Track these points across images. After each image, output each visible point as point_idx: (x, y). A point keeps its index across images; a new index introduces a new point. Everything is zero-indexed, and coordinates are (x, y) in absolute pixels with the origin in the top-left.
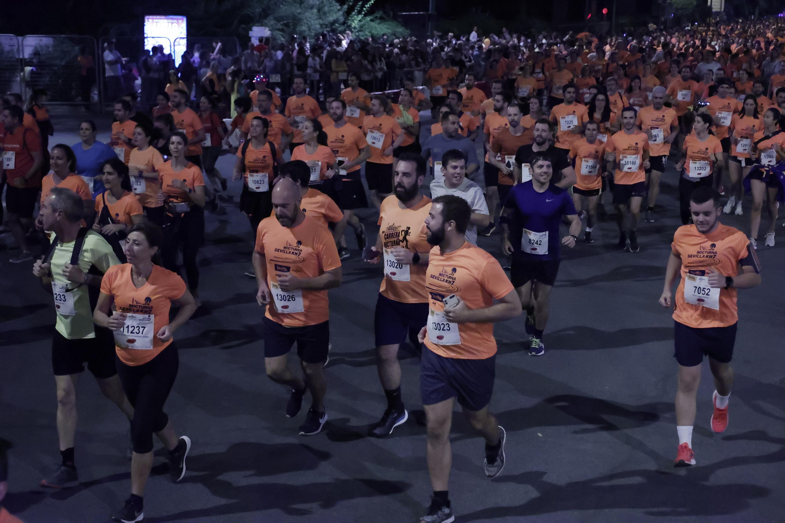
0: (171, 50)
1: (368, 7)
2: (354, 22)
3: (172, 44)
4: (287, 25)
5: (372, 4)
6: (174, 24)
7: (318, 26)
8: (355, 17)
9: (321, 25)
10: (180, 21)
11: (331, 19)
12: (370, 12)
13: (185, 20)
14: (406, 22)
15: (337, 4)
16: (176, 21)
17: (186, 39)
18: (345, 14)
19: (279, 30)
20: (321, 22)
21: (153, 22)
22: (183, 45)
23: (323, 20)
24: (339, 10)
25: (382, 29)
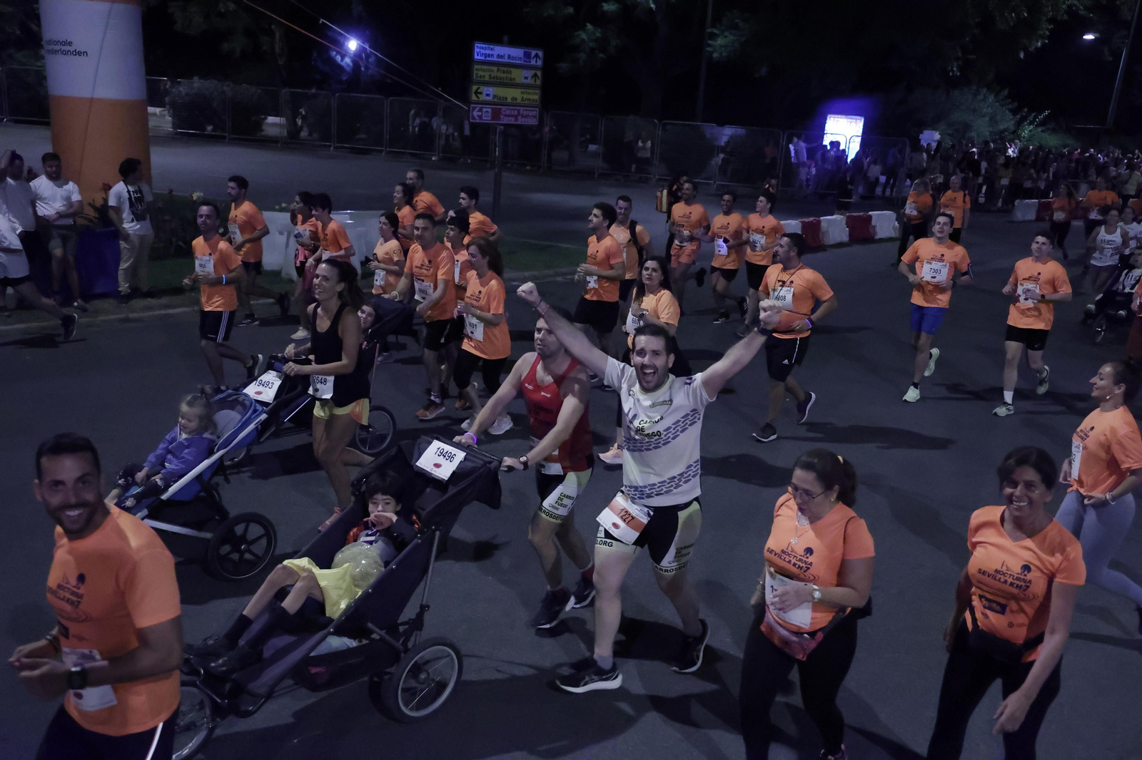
0: (846, 147)
1: (1041, 118)
2: (1025, 132)
3: (849, 141)
4: (957, 131)
5: (1046, 115)
6: (852, 123)
7: (988, 133)
8: (1027, 127)
9: (991, 133)
10: (858, 121)
11: (1002, 127)
12: (1042, 123)
13: (863, 120)
14: (1079, 135)
15: (1010, 114)
16: (854, 121)
17: (861, 137)
18: (1017, 124)
19: (949, 135)
20: (991, 130)
21: (834, 120)
22: (858, 142)
23: (993, 128)
24: (1011, 120)
25: (1052, 141)
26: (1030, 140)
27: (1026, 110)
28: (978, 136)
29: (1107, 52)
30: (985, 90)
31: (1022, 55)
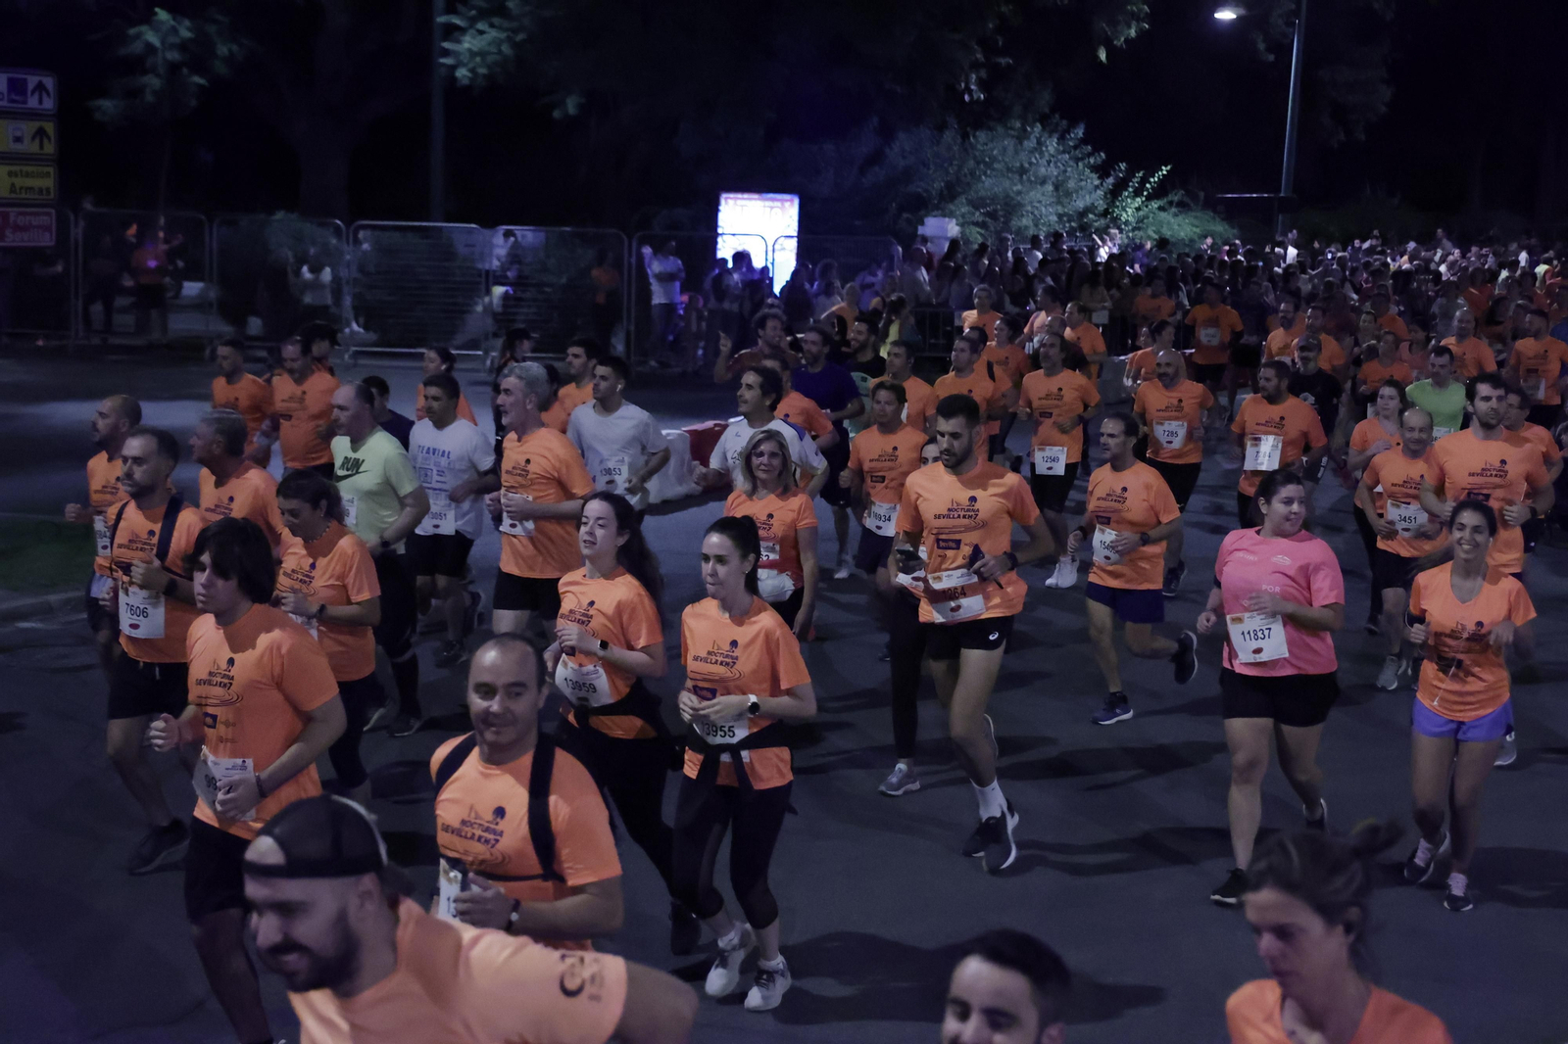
0: (767, 260)
1: (1155, 182)
2: (1127, 212)
3: (770, 248)
4: (993, 215)
5: (1163, 175)
6: (775, 210)
7: (1054, 218)
8: (1129, 200)
9: (1060, 216)
10: (787, 204)
11: (1080, 204)
13: (796, 201)
14: (1231, 212)
15: (1094, 176)
16: (778, 204)
17: (796, 239)
18: (1109, 196)
19: (976, 224)
20: (1060, 210)
21: (735, 204)
22: (791, 251)
23: (1063, 206)
24: (1097, 187)
25: (1181, 227)
26: (1139, 229)
27: (1123, 166)
28: (1036, 225)
29: (1262, 46)
30: (1038, 127)
31: (1103, 56)
